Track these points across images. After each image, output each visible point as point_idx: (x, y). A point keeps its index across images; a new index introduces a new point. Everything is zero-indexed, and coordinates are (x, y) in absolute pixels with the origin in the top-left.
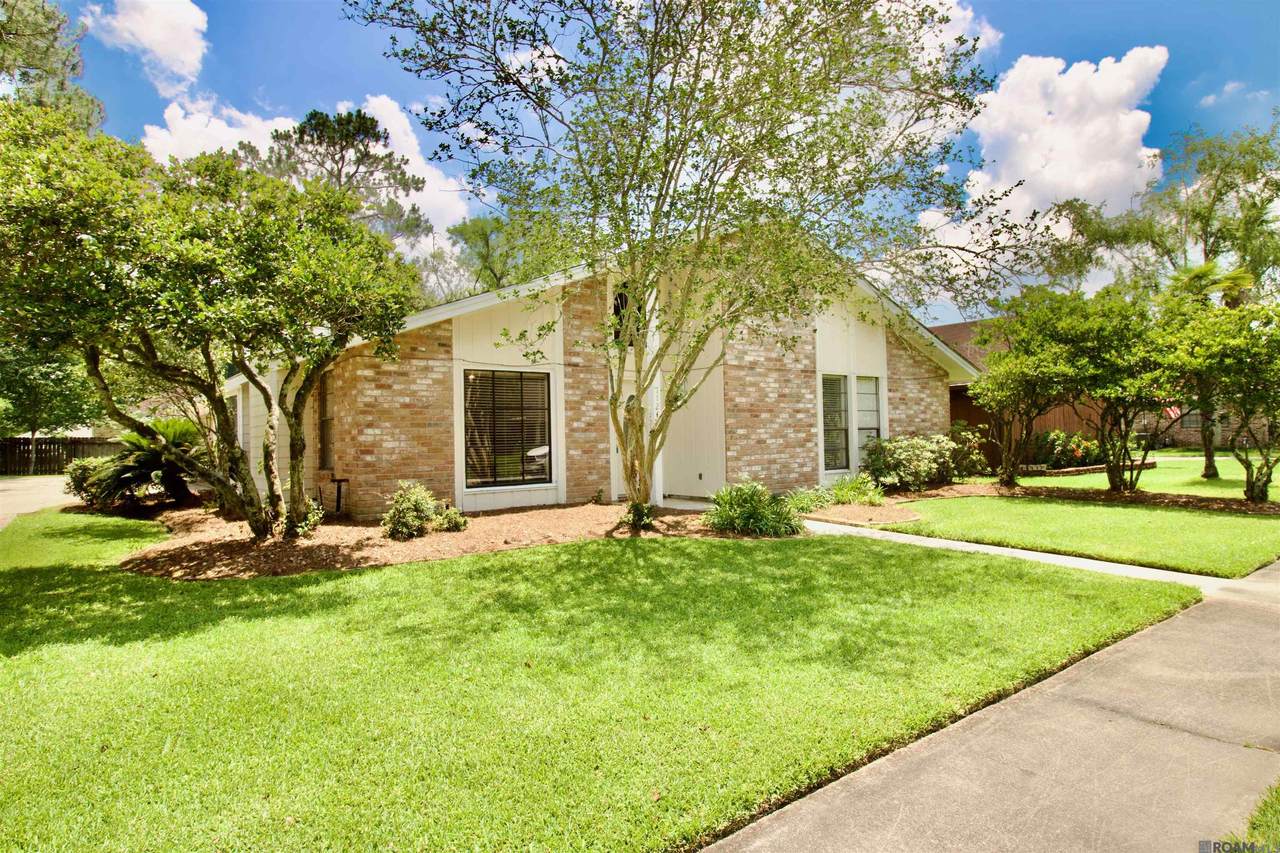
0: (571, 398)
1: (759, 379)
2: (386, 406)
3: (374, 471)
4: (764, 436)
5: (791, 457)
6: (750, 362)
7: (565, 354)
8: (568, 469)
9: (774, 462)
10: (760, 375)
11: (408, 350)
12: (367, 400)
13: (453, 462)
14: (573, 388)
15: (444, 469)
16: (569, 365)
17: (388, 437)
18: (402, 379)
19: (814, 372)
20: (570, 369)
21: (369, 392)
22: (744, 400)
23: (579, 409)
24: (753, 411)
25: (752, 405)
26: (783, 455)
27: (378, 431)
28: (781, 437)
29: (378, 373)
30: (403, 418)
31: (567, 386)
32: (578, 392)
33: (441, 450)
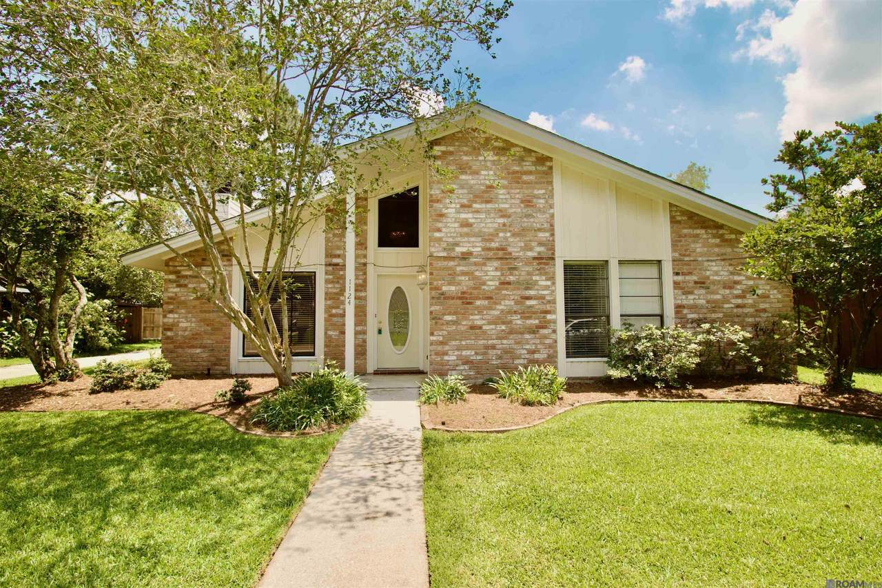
0: (330, 290)
1: (474, 268)
2: (183, 298)
3: (172, 343)
4: (479, 323)
5: (517, 343)
6: (463, 253)
7: (327, 256)
8: (326, 346)
9: (493, 347)
10: (476, 264)
11: (200, 261)
12: (171, 295)
13: (229, 338)
14: (333, 282)
15: (222, 342)
16: (330, 265)
17: (183, 320)
18: (195, 280)
19: (553, 259)
20: (330, 268)
21: (171, 290)
22: (453, 288)
23: (338, 299)
24: (466, 299)
25: (463, 293)
26: (505, 342)
27: (176, 316)
28: (504, 323)
29: (178, 277)
30: (194, 307)
31: (327, 281)
32: (337, 286)
33: (221, 329)
